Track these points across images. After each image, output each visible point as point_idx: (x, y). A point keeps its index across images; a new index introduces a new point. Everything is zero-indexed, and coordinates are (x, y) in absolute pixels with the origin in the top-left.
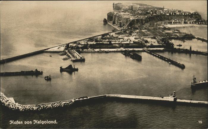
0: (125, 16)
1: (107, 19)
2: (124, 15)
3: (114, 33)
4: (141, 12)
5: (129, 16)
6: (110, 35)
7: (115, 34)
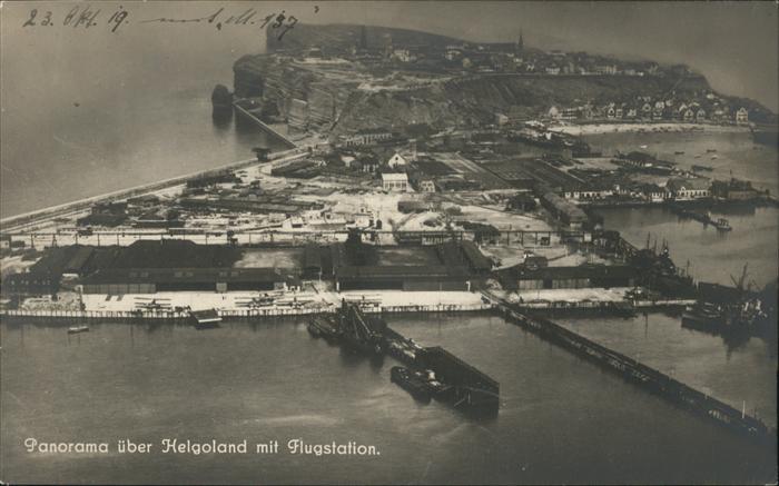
0: (327, 75)
1: (231, 89)
2: (323, 67)
3: (268, 168)
4: (413, 58)
5: (355, 77)
6: (239, 181)
7: (275, 173)
